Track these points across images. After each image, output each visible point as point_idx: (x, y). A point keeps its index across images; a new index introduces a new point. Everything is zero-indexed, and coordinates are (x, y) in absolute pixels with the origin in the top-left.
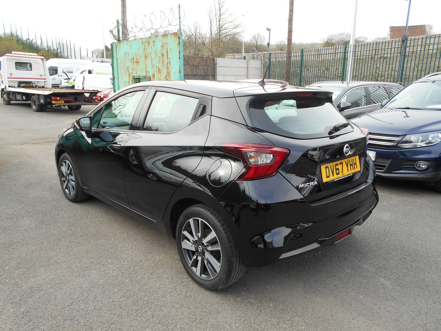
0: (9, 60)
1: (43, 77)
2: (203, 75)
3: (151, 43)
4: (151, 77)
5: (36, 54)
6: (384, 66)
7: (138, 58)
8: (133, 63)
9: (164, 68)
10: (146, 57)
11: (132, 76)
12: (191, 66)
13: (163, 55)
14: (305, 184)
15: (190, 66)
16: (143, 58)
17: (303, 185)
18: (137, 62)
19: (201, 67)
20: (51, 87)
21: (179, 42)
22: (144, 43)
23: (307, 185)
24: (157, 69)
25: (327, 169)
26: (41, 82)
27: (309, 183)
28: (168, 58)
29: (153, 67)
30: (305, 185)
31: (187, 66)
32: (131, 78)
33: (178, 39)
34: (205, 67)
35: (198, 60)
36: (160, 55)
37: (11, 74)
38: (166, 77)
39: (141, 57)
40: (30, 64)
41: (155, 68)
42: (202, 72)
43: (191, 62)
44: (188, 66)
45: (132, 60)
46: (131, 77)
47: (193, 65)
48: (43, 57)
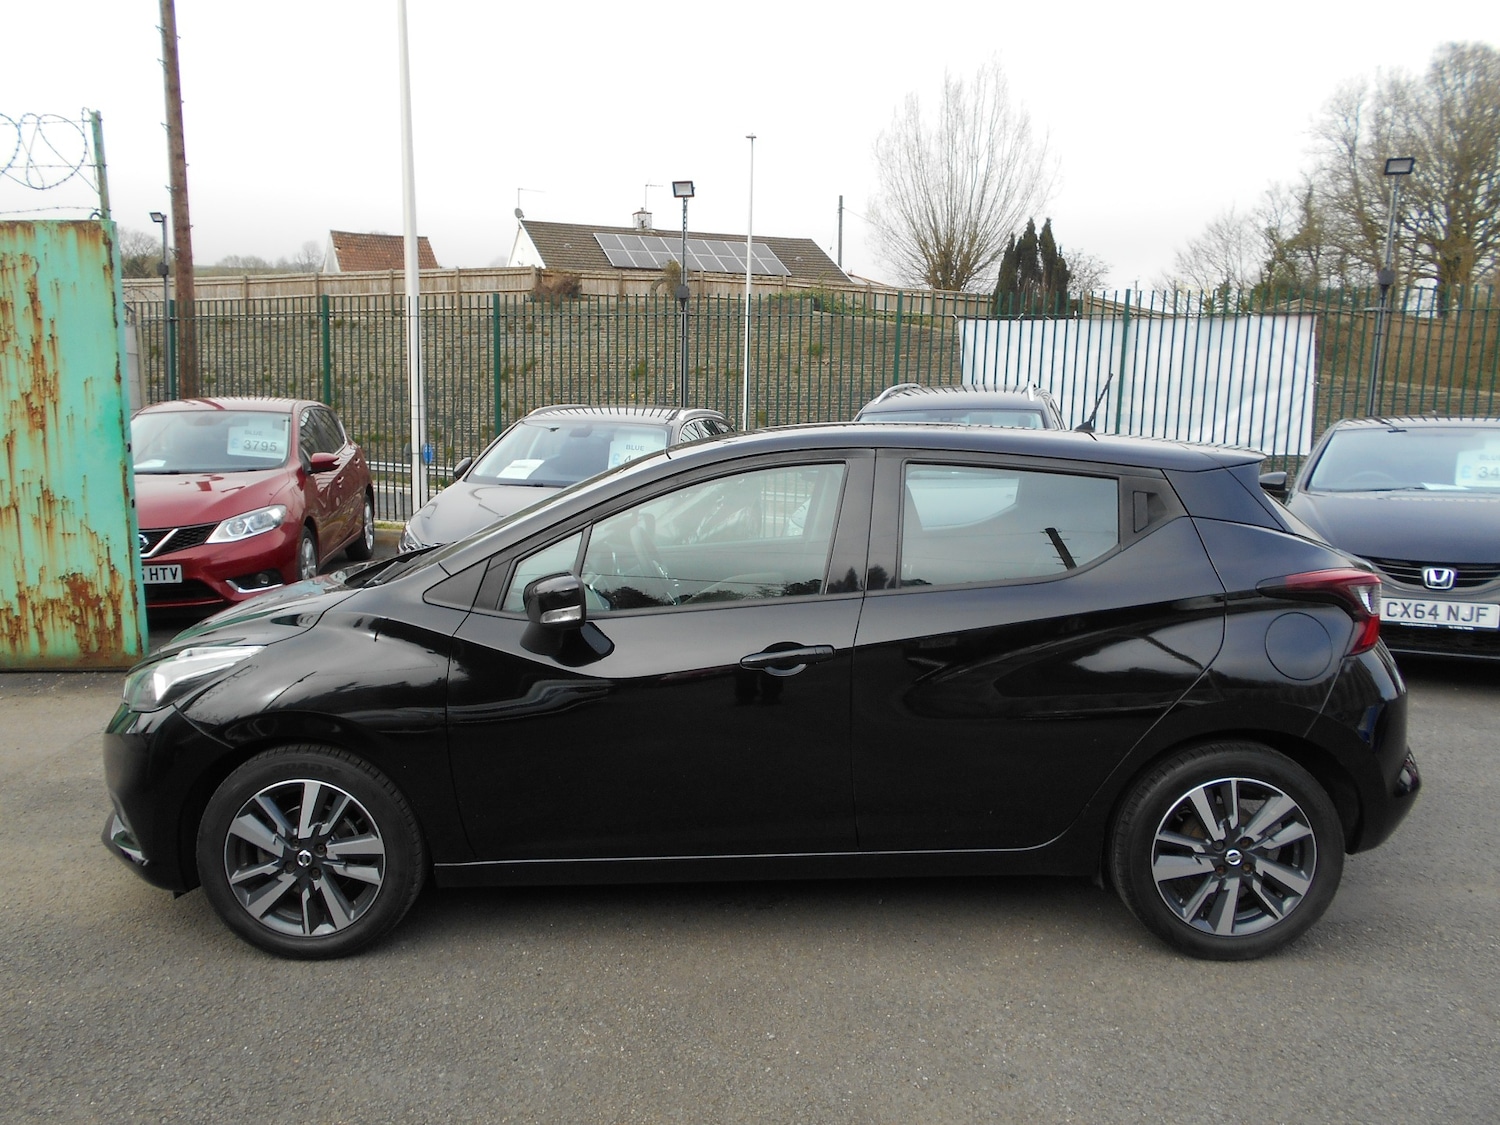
6: (356, 351)
28: (39, 319)
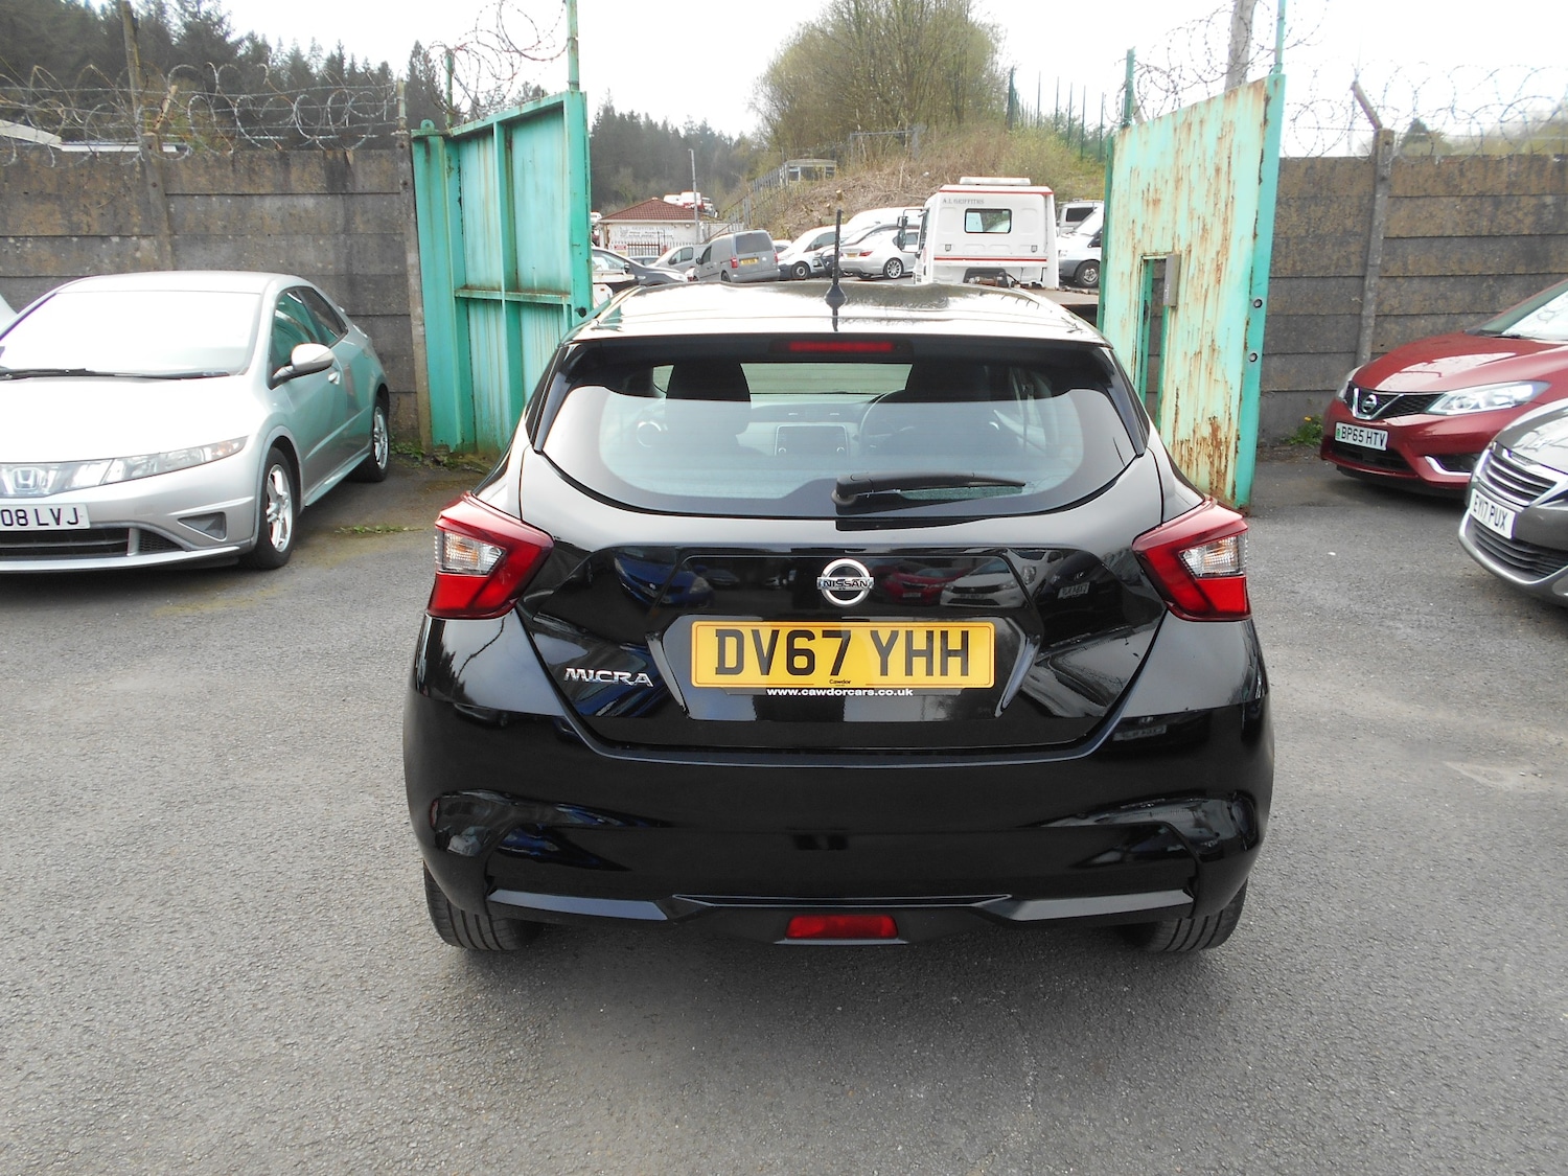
0: (950, 205)
1: (1039, 254)
2: (1530, 235)
3: (1195, 127)
4: (1183, 256)
5: (1028, 181)
7: (1159, 186)
8: (1145, 203)
9: (1217, 219)
10: (1178, 181)
11: (1139, 252)
12: (1470, 199)
13: (1218, 170)
14: (592, 672)
15: (1465, 198)
16: (1171, 184)
17: (583, 671)
18: (1156, 202)
19: (1525, 200)
20: (1057, 286)
21: (1265, 118)
22: (1178, 130)
23: (598, 678)
24: (1201, 226)
25: (731, 643)
26: (1034, 268)
27: (610, 673)
28: (1229, 182)
29: (1192, 219)
30: (591, 677)
31: (1445, 200)
32: (1138, 260)
33: (1263, 103)
34: (1549, 200)
35: (1513, 169)
36: (1211, 171)
37: (948, 248)
38: (1218, 253)
39: (1167, 182)
40: (1007, 212)
41: (1195, 221)
42: (1529, 220)
43: (1469, 182)
44: (1452, 199)
45: (1146, 193)
46: (1137, 255)
47: (1481, 195)
48: (1046, 189)
